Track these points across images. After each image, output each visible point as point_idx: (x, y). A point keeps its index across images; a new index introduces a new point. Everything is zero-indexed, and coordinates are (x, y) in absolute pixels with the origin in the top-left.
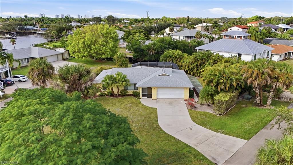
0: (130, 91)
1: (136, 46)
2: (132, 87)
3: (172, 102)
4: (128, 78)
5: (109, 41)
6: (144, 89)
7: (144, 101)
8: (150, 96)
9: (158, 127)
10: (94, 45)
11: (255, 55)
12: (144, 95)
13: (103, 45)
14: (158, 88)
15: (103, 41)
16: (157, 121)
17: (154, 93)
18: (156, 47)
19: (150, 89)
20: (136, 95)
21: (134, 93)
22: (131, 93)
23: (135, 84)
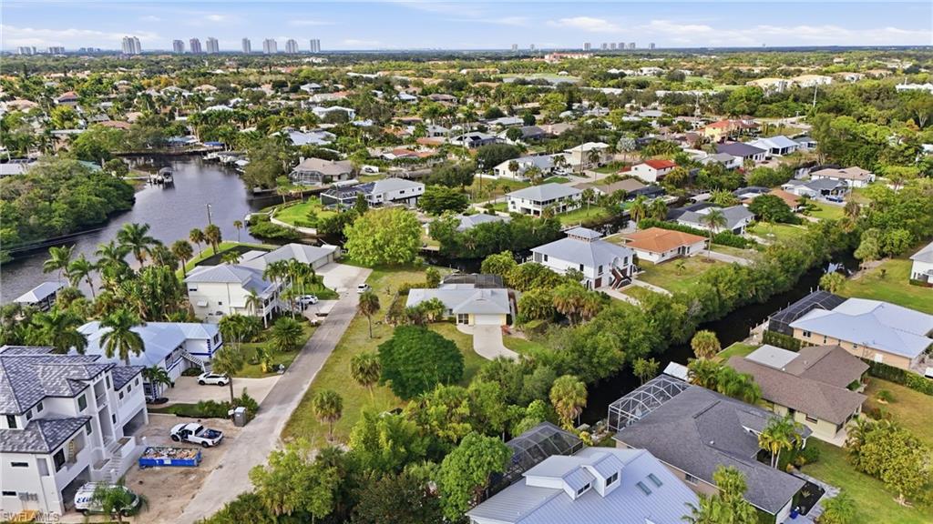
0: (446, 316)
1: (446, 236)
2: (448, 312)
3: (488, 329)
4: (444, 303)
5: (409, 239)
6: (460, 316)
7: (461, 327)
8: (467, 322)
9: (473, 351)
10: (388, 246)
11: (601, 268)
12: (460, 321)
13: (401, 245)
14: (474, 314)
15: (400, 239)
16: (472, 346)
17: (471, 320)
18: (477, 239)
19: (467, 315)
20: (452, 321)
21: (450, 318)
22: (446, 319)
23: (451, 310)
